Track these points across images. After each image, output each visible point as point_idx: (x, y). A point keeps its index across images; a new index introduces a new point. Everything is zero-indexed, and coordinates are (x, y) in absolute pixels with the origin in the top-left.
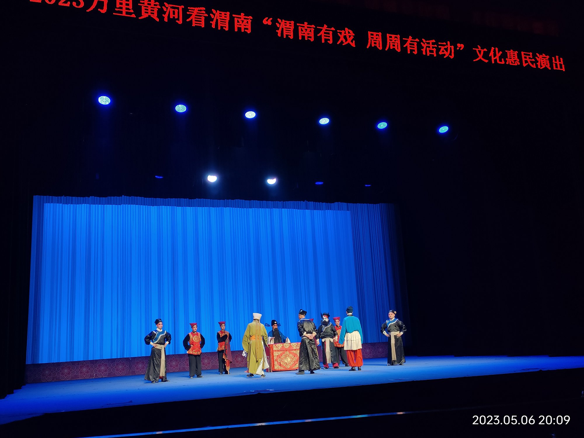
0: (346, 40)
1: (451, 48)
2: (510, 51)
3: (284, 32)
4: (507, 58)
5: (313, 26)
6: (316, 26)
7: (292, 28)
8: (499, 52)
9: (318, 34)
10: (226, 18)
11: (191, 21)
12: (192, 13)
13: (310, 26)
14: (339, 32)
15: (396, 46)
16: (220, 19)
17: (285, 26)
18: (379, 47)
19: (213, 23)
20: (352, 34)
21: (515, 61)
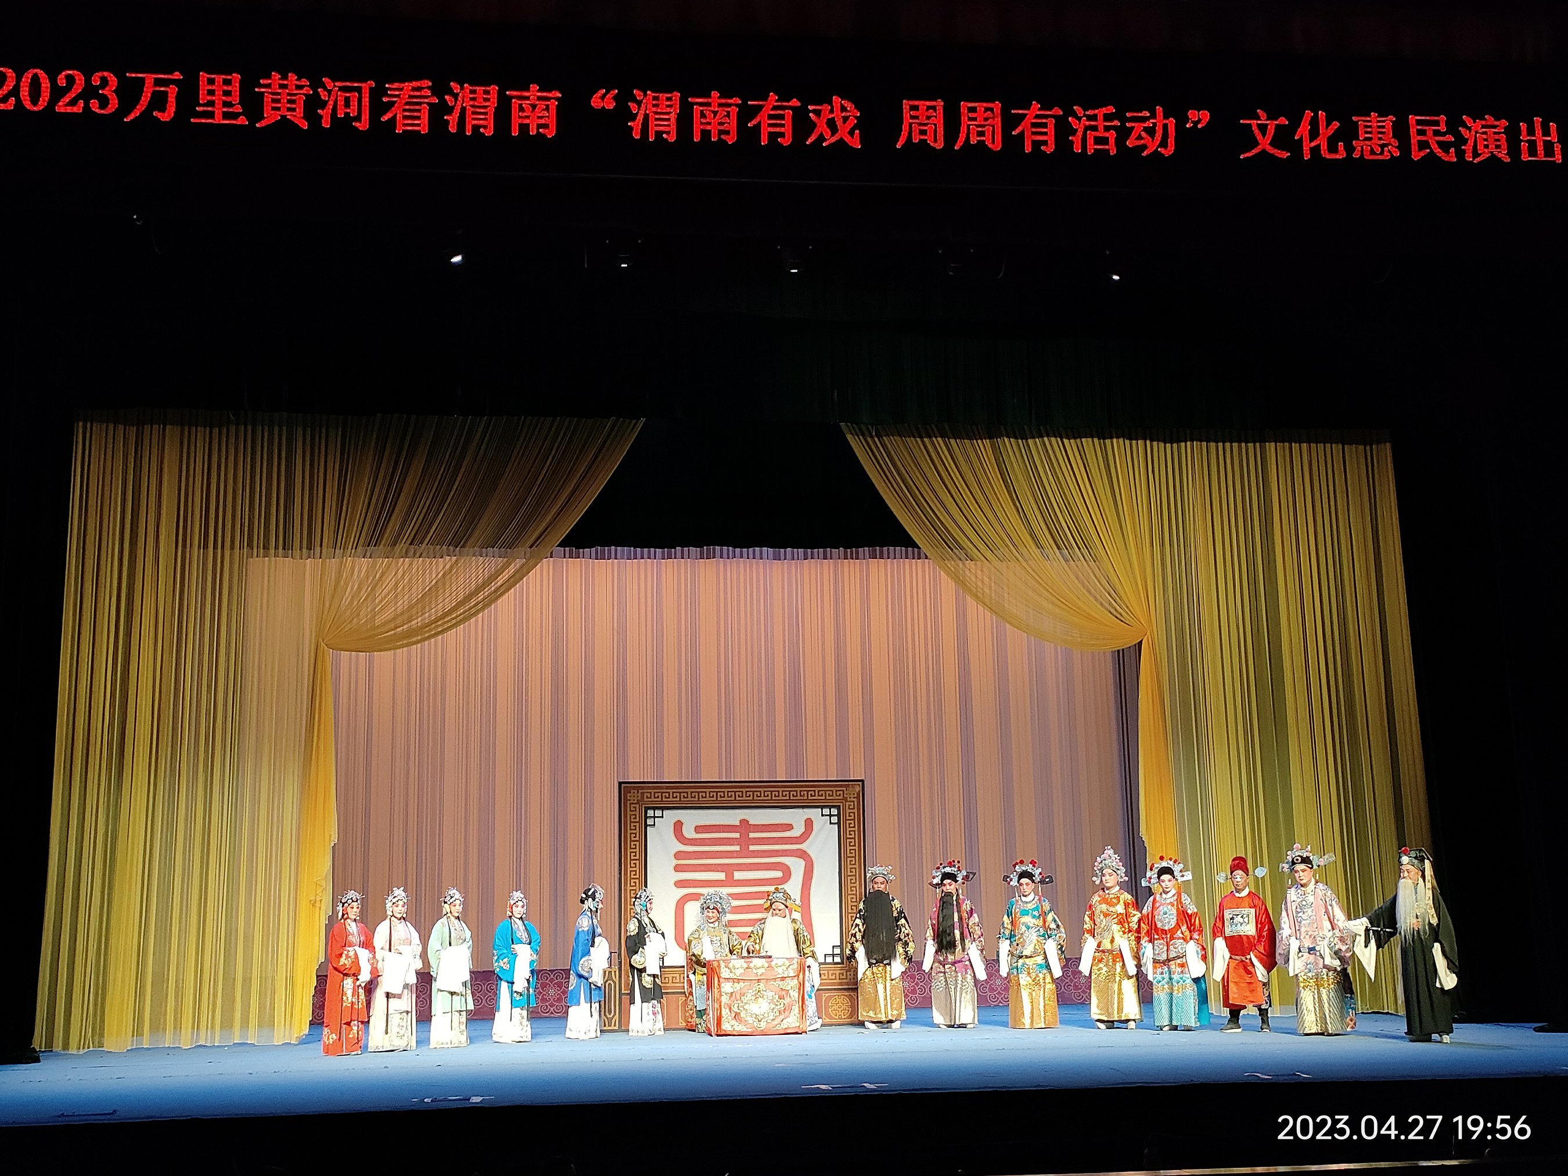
0: (834, 130)
1: (1165, 126)
2: (1370, 116)
3: (652, 124)
4: (1357, 139)
5: (737, 101)
6: (745, 102)
7: (675, 111)
8: (1328, 124)
9: (750, 121)
10: (487, 104)
11: (393, 120)
12: (395, 99)
13: (730, 101)
14: (813, 111)
15: (989, 135)
16: (472, 106)
17: (654, 109)
18: (935, 141)
19: (452, 119)
20: (853, 112)
21: (1386, 145)
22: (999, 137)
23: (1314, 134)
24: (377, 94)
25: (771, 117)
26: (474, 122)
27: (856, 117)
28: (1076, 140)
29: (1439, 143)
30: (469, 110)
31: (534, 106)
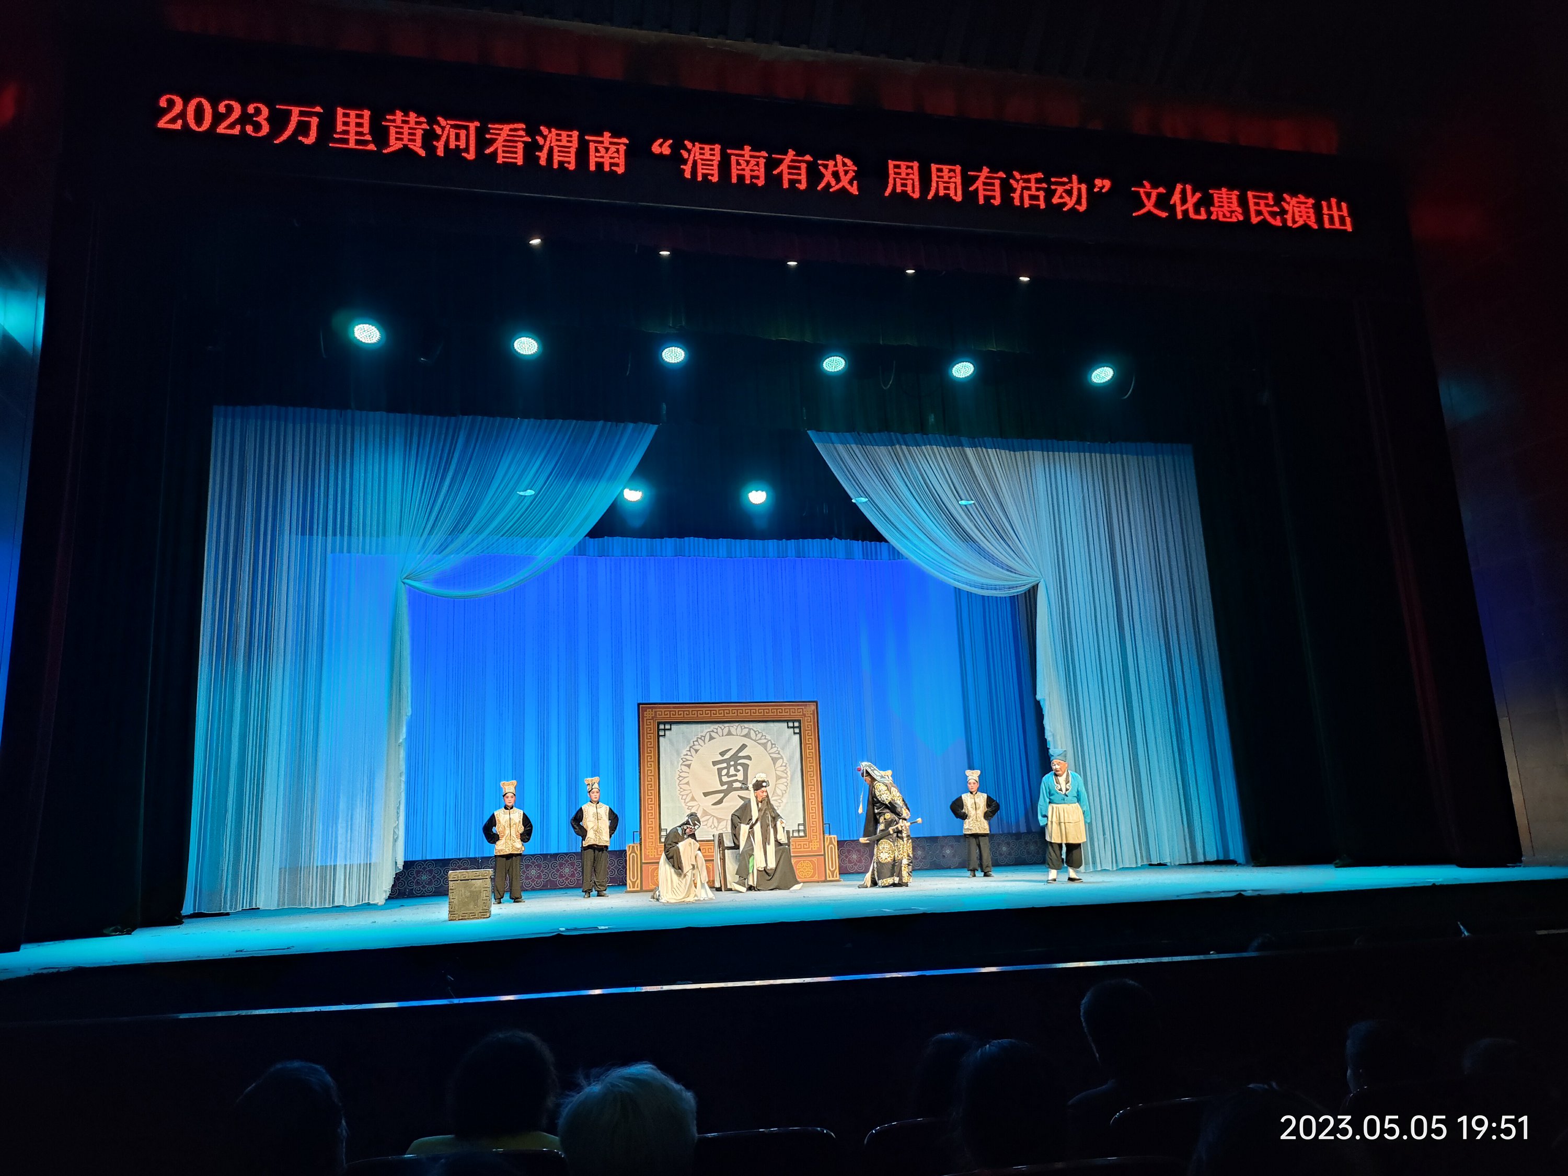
0: (838, 180)
1: (1079, 190)
2: (1221, 190)
3: (699, 167)
4: (1213, 205)
5: (765, 154)
6: (770, 154)
7: (717, 158)
8: (1193, 194)
9: (775, 169)
10: (570, 145)
11: (495, 153)
12: (496, 137)
13: (757, 154)
14: (822, 165)
15: (952, 189)
16: (559, 146)
17: (701, 157)
18: (913, 192)
19: (543, 156)
20: (851, 167)
21: (1234, 212)
22: (959, 192)
23: (1184, 200)
24: (481, 132)
25: (791, 167)
26: (561, 159)
27: (854, 171)
28: (1016, 196)
29: (1269, 212)
30: (556, 149)
31: (607, 149)
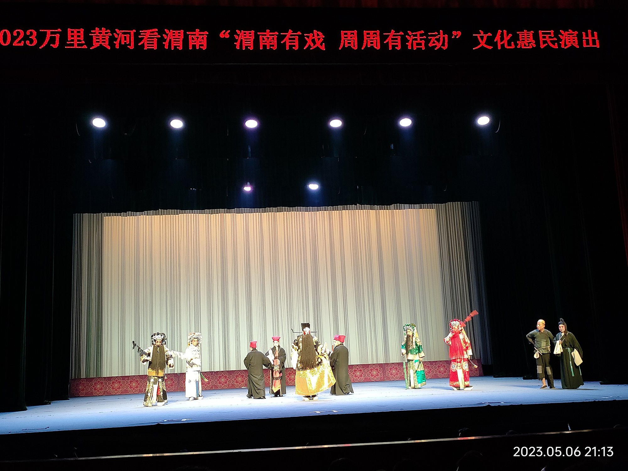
0: (314, 43)
1: (444, 38)
2: (524, 31)
3: (244, 43)
4: (519, 40)
5: (276, 33)
6: (279, 34)
7: (252, 38)
8: (508, 35)
9: (282, 41)
10: (180, 37)
11: (143, 45)
12: (144, 37)
14: (307, 36)
15: (375, 43)
16: (174, 38)
17: (244, 37)
18: (354, 46)
19: (166, 44)
20: (322, 36)
21: (530, 43)
22: (379, 44)
23: (502, 39)
24: (137, 35)
25: (290, 39)
26: (175, 45)
27: (323, 38)
28: (409, 44)
29: (551, 41)
30: (173, 40)
31: (198, 38)
